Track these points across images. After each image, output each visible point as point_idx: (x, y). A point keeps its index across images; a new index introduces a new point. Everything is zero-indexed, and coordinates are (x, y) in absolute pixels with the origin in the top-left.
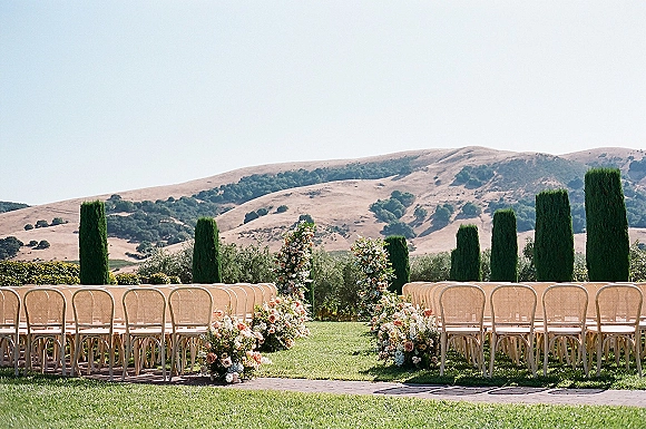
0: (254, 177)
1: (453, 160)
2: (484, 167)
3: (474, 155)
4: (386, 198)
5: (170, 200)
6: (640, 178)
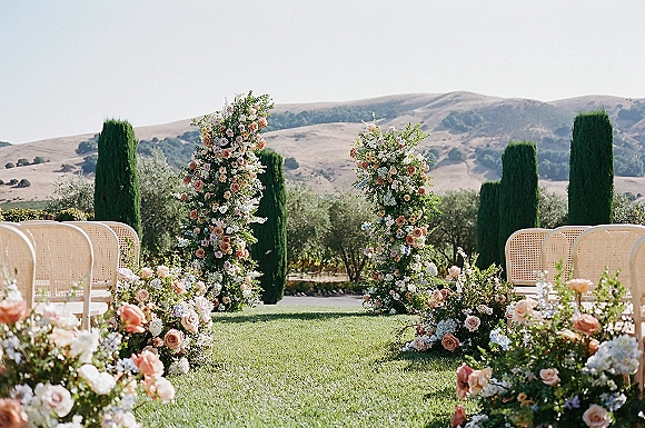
1: (440, 105)
2: (471, 112)
3: (461, 101)
5: (155, 140)
6: (629, 126)
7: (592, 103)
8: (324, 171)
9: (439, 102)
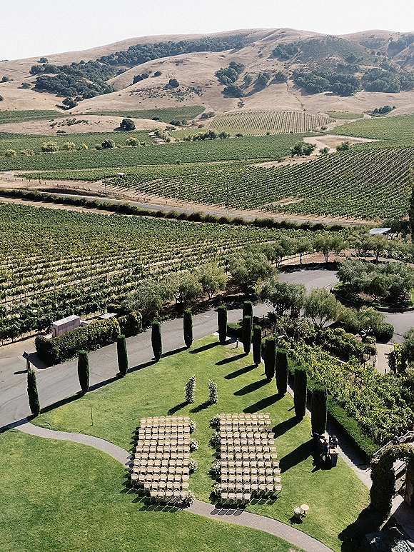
0: (138, 47)
1: (271, 39)
2: (292, 45)
3: (286, 35)
4: (226, 66)
5: (82, 62)
6: (395, 54)
7: (373, 36)
8: (196, 88)
9: (270, 36)
